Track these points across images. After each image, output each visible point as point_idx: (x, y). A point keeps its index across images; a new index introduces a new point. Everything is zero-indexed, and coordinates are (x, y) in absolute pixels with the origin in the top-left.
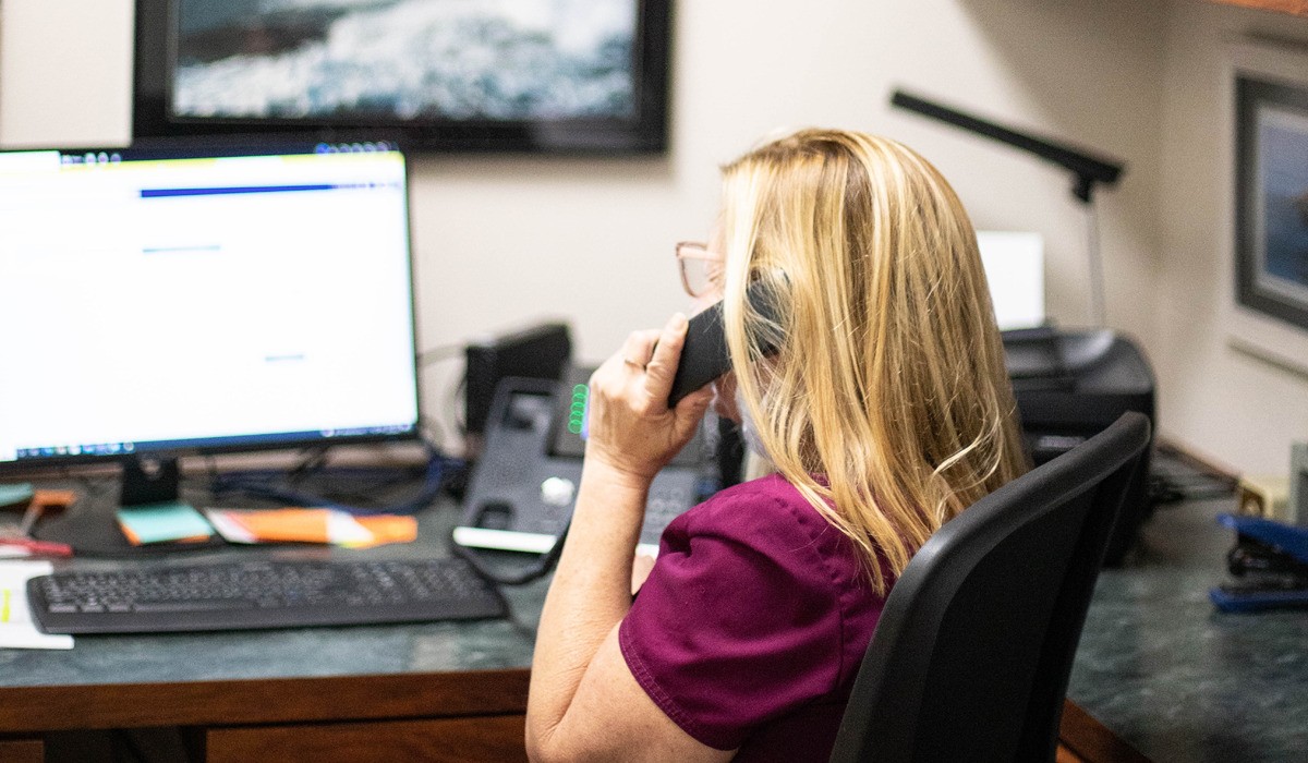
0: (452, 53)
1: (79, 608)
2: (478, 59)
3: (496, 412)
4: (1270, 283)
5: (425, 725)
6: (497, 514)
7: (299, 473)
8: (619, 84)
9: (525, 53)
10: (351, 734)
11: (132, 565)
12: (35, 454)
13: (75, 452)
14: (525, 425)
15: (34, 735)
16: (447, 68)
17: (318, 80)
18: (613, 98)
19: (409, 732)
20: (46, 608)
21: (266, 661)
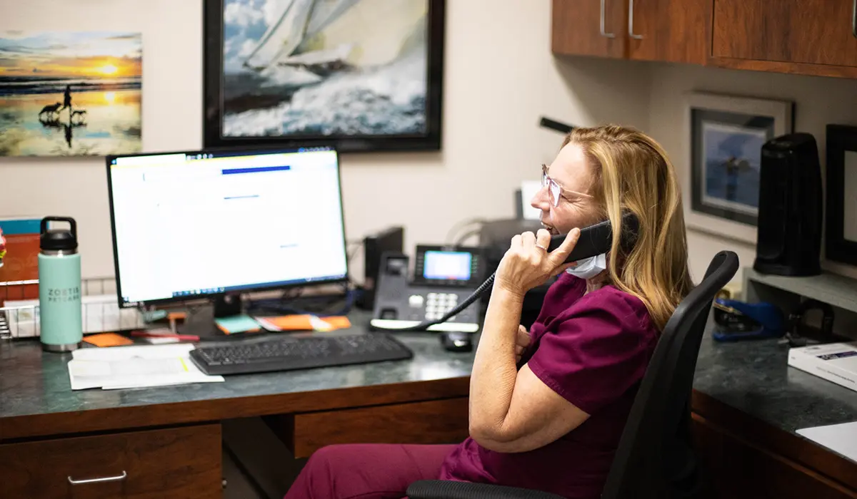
0: (346, 105)
1: (222, 363)
2: (359, 108)
3: (382, 268)
4: (708, 200)
5: (391, 407)
6: (390, 313)
7: (282, 300)
8: (420, 118)
9: (379, 105)
10: (359, 413)
11: (227, 344)
12: (181, 294)
13: (198, 292)
14: (396, 273)
15: (216, 422)
16: (345, 112)
17: (287, 119)
18: (417, 124)
19: (383, 411)
20: (207, 364)
21: (317, 383)
